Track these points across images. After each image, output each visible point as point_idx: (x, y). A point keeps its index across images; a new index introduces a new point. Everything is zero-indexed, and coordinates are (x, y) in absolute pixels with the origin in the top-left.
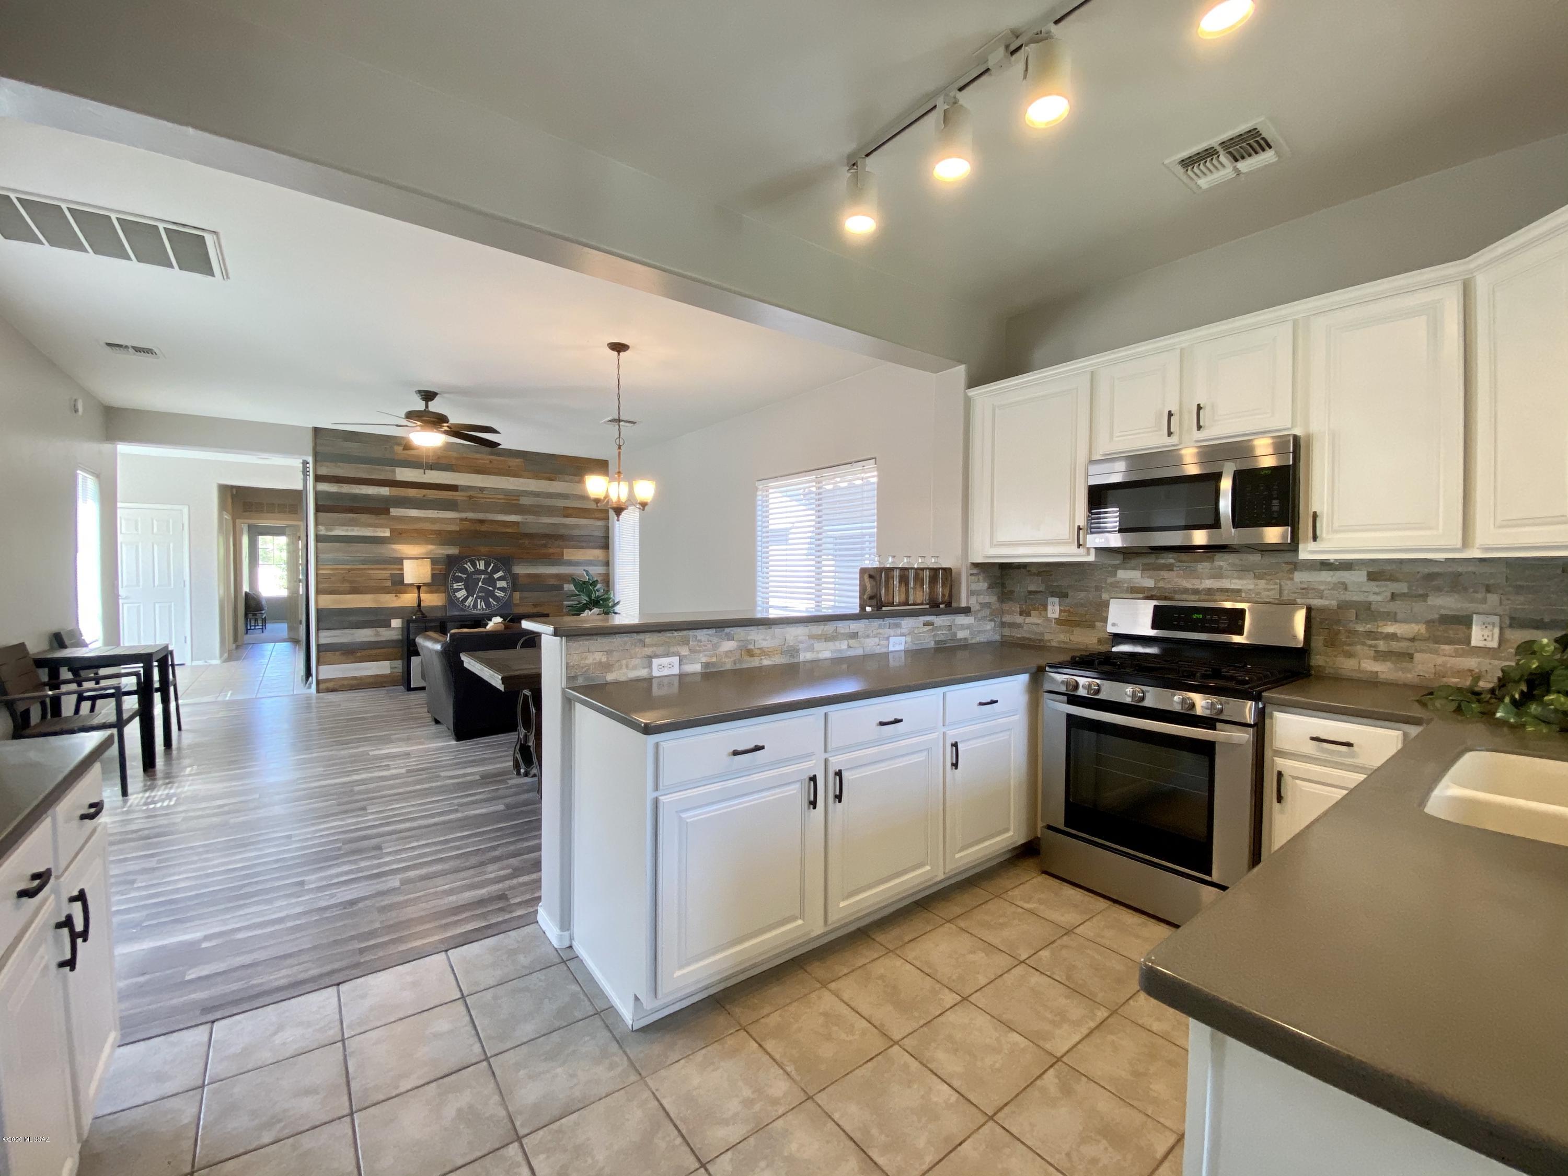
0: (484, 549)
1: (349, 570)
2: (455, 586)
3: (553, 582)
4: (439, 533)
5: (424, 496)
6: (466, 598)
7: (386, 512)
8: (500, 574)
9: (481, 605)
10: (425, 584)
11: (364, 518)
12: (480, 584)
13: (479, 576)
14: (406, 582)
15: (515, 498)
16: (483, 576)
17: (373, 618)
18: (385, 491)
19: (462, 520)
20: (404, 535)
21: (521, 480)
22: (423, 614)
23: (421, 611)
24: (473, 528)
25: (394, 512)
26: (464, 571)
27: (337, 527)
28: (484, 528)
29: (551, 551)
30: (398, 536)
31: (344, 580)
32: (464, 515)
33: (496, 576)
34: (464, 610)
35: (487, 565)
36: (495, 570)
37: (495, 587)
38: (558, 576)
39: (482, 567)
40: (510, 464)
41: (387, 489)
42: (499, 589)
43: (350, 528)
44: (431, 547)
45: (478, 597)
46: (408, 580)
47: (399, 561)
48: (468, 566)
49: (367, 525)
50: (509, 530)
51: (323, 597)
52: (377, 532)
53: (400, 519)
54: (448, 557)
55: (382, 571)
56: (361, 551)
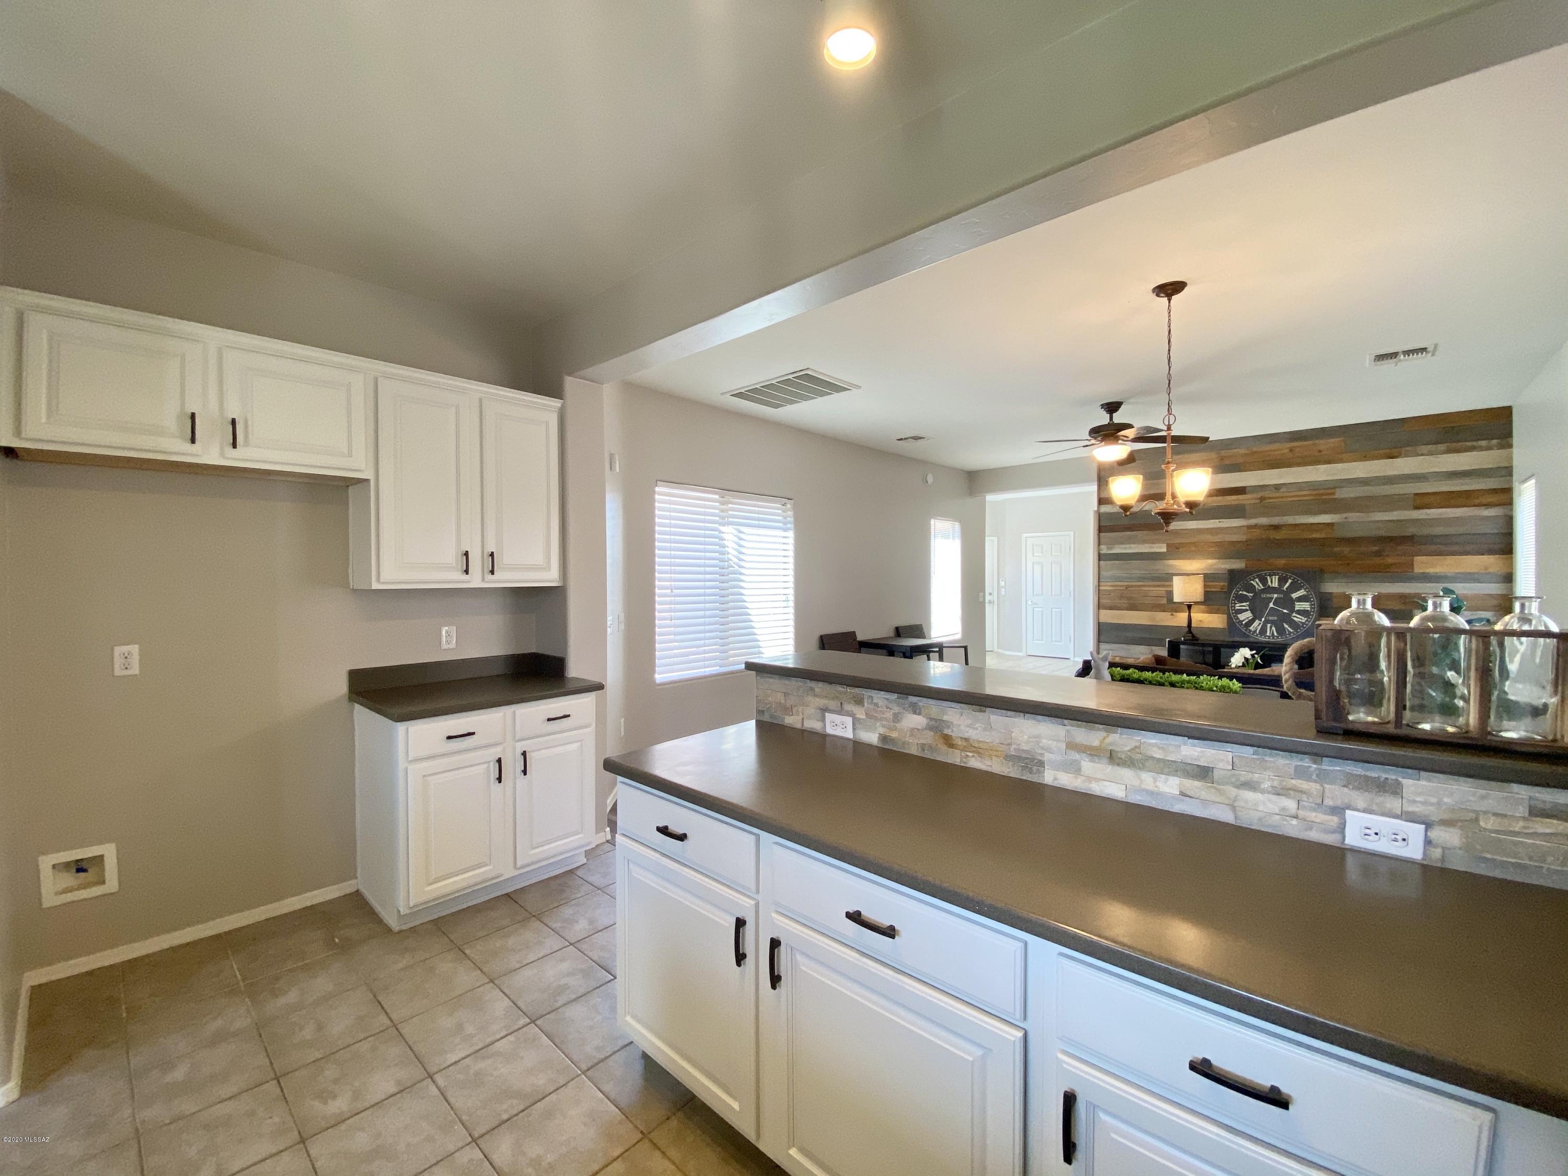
0: (1281, 562)
1: (1127, 587)
2: (1238, 606)
4: (1220, 545)
6: (1251, 622)
8: (1301, 593)
9: (1271, 631)
10: (1196, 603)
11: (1140, 534)
12: (1271, 605)
13: (1268, 596)
14: (1174, 601)
15: (1329, 491)
16: (1275, 596)
17: (1147, 636)
19: (1249, 527)
20: (1181, 550)
21: (1339, 466)
22: (1193, 636)
23: (1192, 633)
24: (1264, 537)
26: (1251, 588)
27: (1116, 546)
28: (1279, 535)
29: (1390, 560)
30: (1175, 550)
31: (1121, 597)
32: (1253, 522)
33: (1294, 595)
34: (1248, 637)
35: (1282, 581)
36: (1295, 587)
37: (1292, 610)
38: (1402, 598)
39: (1275, 584)
40: (1320, 447)
42: (1299, 612)
43: (1127, 546)
44: (1210, 561)
45: (1267, 622)
46: (1176, 599)
47: (1168, 578)
48: (1257, 584)
49: (1144, 542)
50: (1315, 535)
51: (1103, 612)
52: (1153, 548)
53: (1177, 533)
54: (1231, 572)
55: (1158, 589)
56: (1138, 569)
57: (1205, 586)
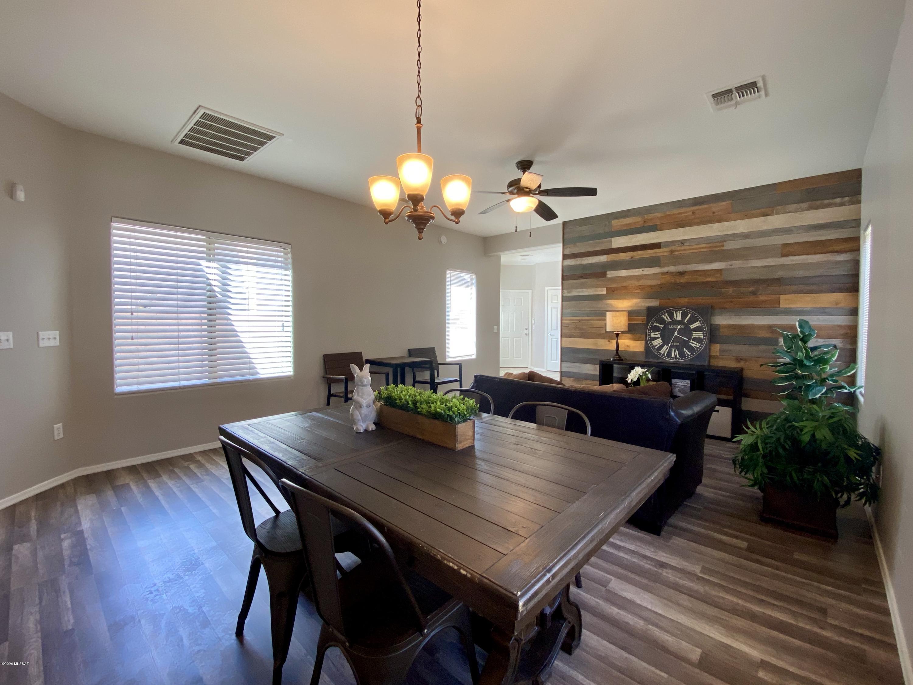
0: (684, 300)
1: (580, 321)
2: (653, 335)
3: (764, 334)
4: (642, 288)
5: (632, 258)
6: (661, 347)
7: (604, 275)
8: (697, 324)
9: (675, 353)
10: (622, 332)
11: (589, 281)
12: (676, 334)
13: (674, 327)
15: (720, 244)
16: (679, 327)
17: (593, 357)
18: (603, 259)
19: (663, 274)
20: (616, 292)
21: (727, 224)
22: (620, 357)
23: (619, 355)
24: (673, 281)
25: (610, 274)
26: (662, 321)
27: (574, 290)
28: (683, 280)
29: (762, 298)
30: (613, 292)
31: (576, 328)
32: (665, 269)
33: (692, 326)
34: (659, 358)
35: (684, 315)
36: (693, 320)
37: (690, 337)
38: (771, 328)
39: (679, 318)
40: (714, 209)
41: (605, 256)
42: (695, 339)
43: (580, 290)
44: (635, 301)
45: (672, 347)
46: (608, 329)
47: (605, 313)
49: (591, 287)
50: (709, 279)
51: (564, 339)
52: (597, 291)
53: (613, 279)
54: (649, 309)
55: (599, 322)
56: (586, 306)
57: (629, 320)
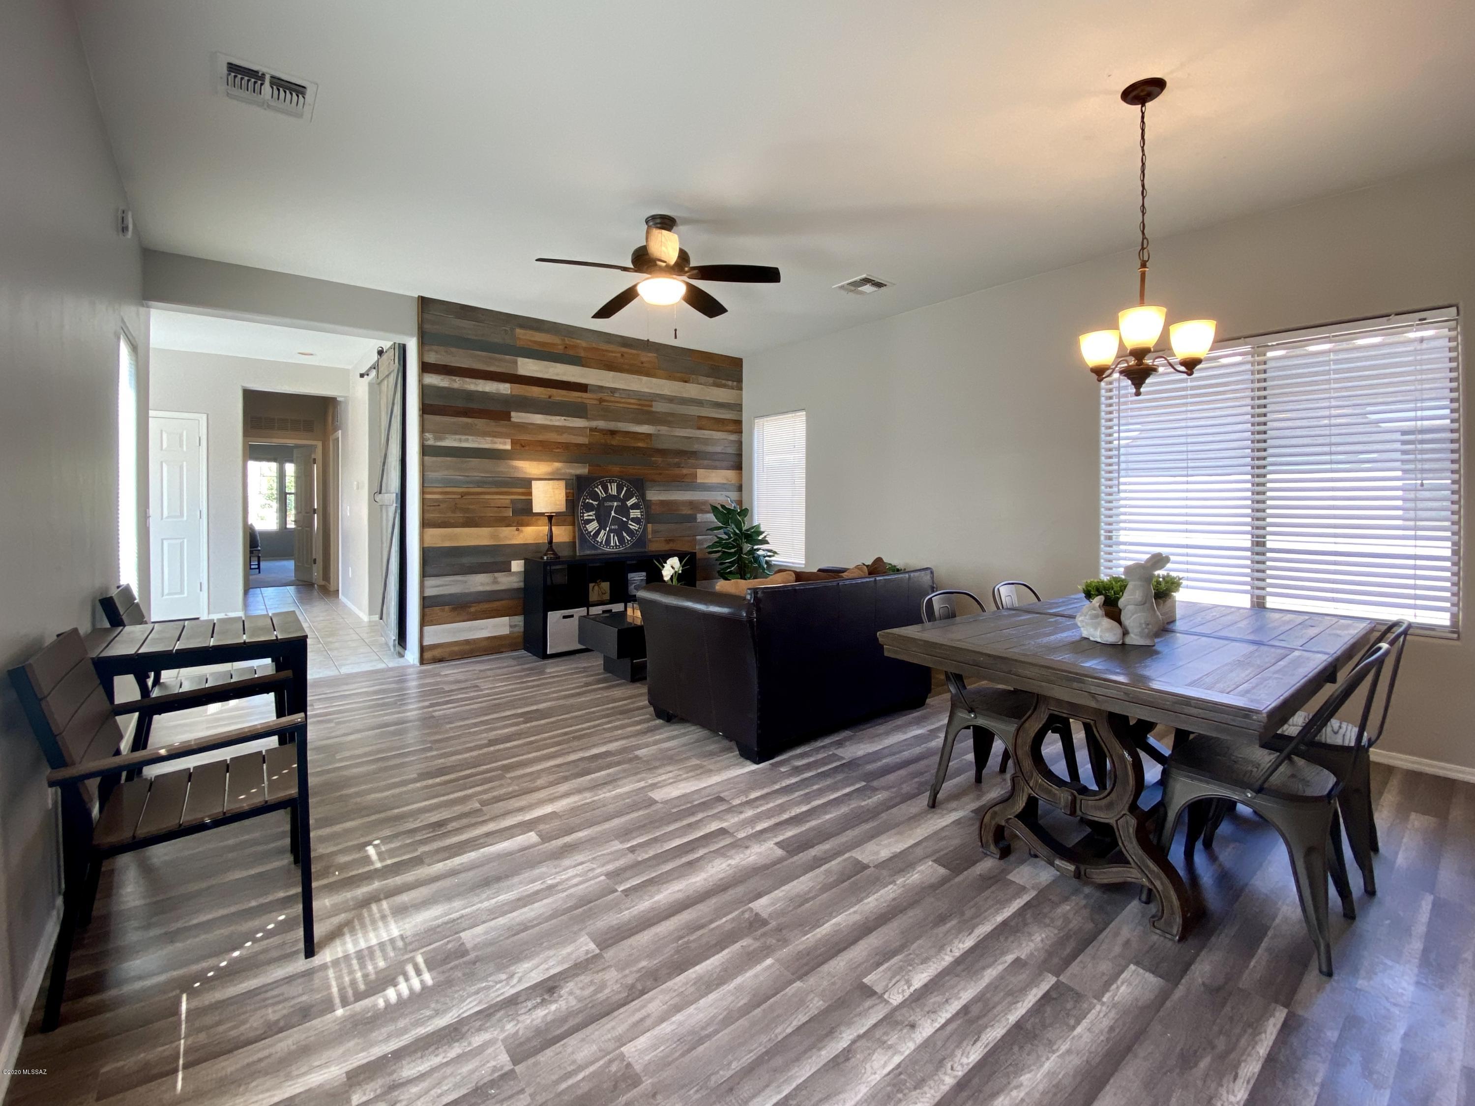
0: (616, 469)
1: (463, 495)
2: (586, 516)
3: (686, 511)
4: (566, 446)
5: (550, 397)
6: (597, 533)
7: (508, 417)
8: (633, 500)
9: (614, 540)
10: (558, 515)
11: (480, 423)
12: (613, 514)
13: (610, 504)
14: (534, 511)
15: (647, 403)
16: (615, 504)
17: (488, 560)
18: (504, 388)
19: (591, 430)
20: (527, 448)
21: (654, 380)
22: (555, 554)
23: (553, 550)
24: (603, 441)
25: (517, 417)
26: (595, 496)
27: (447, 436)
28: (616, 441)
29: (685, 471)
30: (523, 449)
31: (455, 508)
32: (594, 424)
33: (630, 503)
34: (596, 548)
35: (619, 490)
36: (628, 497)
37: (628, 518)
38: (691, 504)
39: (614, 492)
40: (644, 359)
41: (508, 385)
42: (633, 520)
43: (463, 437)
44: (557, 465)
45: (611, 531)
46: (536, 509)
47: (527, 483)
48: (599, 490)
49: (484, 434)
50: (640, 445)
51: (431, 532)
52: (495, 443)
53: (523, 427)
54: (579, 478)
55: (501, 497)
56: (477, 469)
57: (566, 493)
